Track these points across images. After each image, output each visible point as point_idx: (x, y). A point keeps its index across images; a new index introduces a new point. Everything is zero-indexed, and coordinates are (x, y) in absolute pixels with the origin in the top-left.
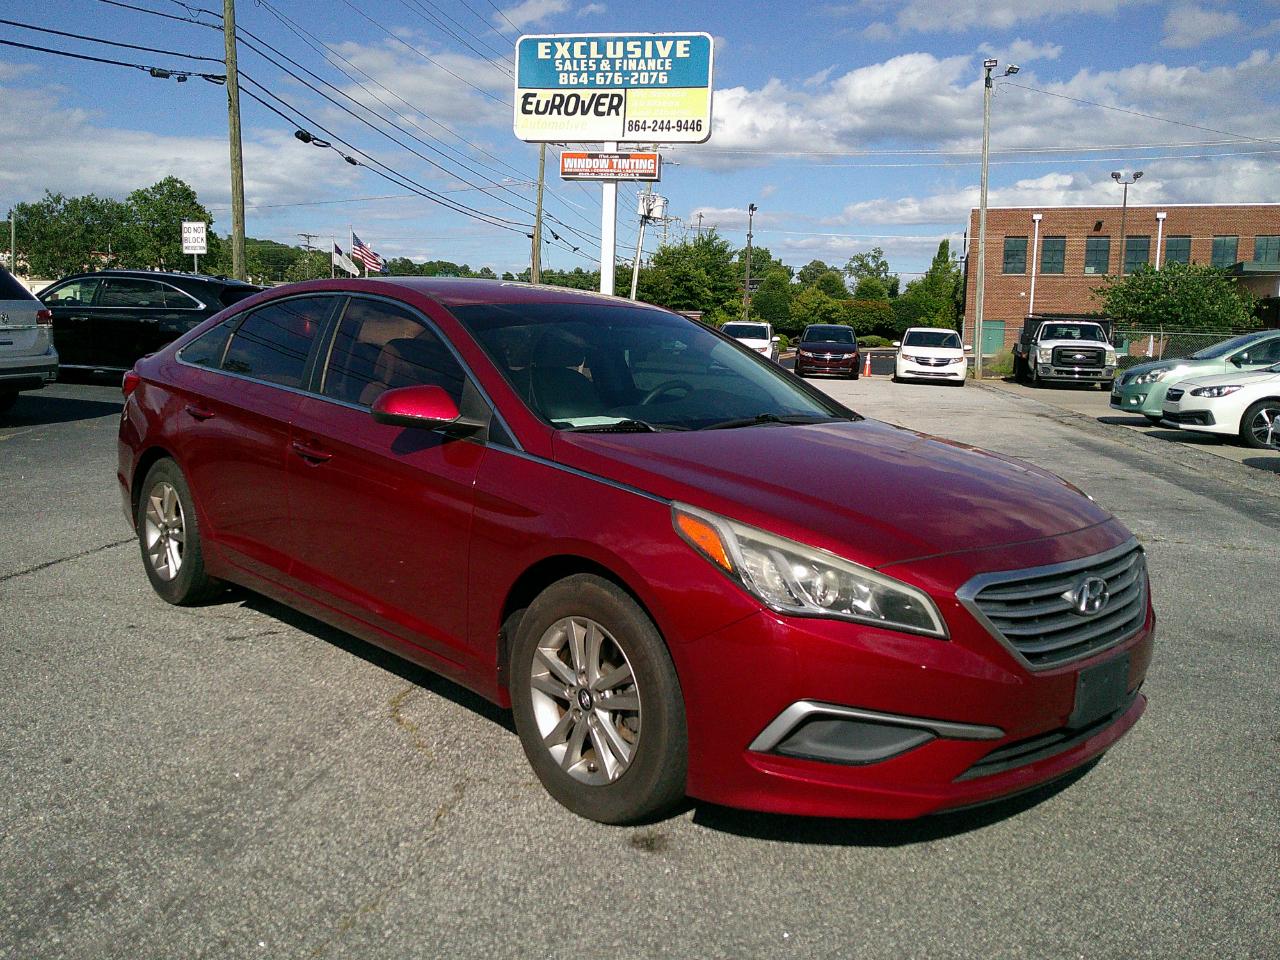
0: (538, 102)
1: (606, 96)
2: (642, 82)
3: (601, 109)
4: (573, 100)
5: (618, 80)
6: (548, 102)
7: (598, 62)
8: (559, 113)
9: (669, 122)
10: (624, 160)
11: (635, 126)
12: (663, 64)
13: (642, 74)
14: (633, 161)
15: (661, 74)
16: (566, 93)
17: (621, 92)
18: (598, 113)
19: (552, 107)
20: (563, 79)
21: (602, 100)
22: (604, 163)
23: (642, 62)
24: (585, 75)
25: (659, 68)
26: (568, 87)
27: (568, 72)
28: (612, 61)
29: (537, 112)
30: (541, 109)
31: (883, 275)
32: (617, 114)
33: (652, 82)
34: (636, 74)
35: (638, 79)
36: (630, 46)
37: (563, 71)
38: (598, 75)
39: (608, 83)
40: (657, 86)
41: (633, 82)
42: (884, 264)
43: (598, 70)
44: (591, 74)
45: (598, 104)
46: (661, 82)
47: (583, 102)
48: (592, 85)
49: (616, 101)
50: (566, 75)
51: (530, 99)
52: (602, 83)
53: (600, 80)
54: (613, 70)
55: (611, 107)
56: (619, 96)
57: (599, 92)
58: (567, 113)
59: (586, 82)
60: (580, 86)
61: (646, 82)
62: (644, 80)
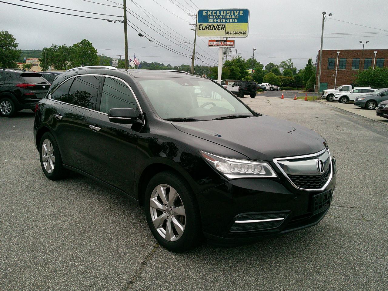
0: (203, 27)
1: (221, 25)
2: (230, 21)
3: (219, 28)
4: (212, 26)
5: (224, 21)
6: (205, 27)
7: (219, 16)
8: (208, 30)
9: (237, 32)
10: (225, 42)
11: (228, 33)
12: (236, 17)
13: (230, 19)
14: (227, 42)
15: (235, 19)
16: (210, 24)
17: (225, 24)
18: (218, 30)
19: (206, 28)
20: (209, 21)
21: (220, 26)
22: (220, 43)
23: (231, 16)
24: (215, 20)
25: (235, 18)
26: (211, 23)
27: (211, 19)
28: (223, 16)
29: (202, 29)
30: (204, 28)
31: (292, 67)
32: (224, 30)
33: (233, 21)
34: (229, 19)
35: (229, 21)
36: (227, 12)
37: (209, 19)
38: (219, 19)
39: (221, 21)
40: (234, 22)
41: (228, 21)
42: (292, 63)
43: (219, 18)
44: (217, 19)
45: (219, 27)
46: (235, 21)
47: (215, 27)
48: (217, 22)
49: (223, 27)
50: (210, 20)
51: (201, 26)
52: (220, 21)
53: (219, 21)
54: (223, 18)
55: (222, 28)
56: (224, 25)
57: (219, 24)
58: (210, 29)
59: (215, 21)
60: (214, 23)
61: (232, 21)
62: (231, 21)
